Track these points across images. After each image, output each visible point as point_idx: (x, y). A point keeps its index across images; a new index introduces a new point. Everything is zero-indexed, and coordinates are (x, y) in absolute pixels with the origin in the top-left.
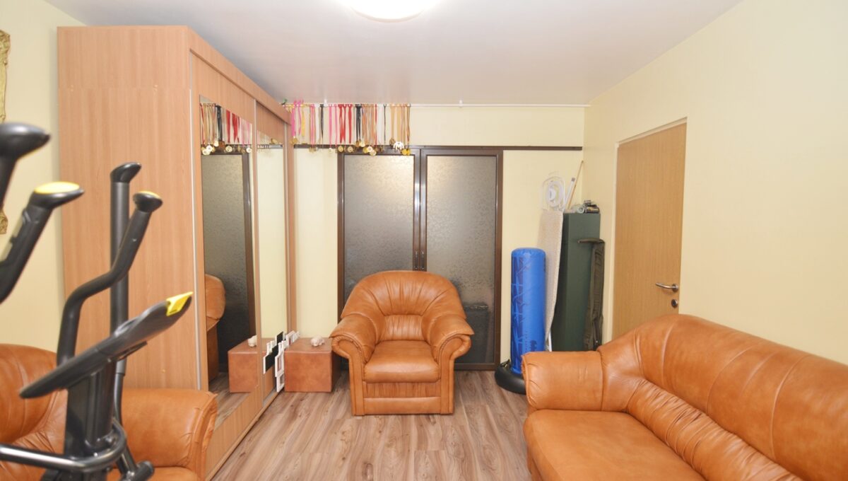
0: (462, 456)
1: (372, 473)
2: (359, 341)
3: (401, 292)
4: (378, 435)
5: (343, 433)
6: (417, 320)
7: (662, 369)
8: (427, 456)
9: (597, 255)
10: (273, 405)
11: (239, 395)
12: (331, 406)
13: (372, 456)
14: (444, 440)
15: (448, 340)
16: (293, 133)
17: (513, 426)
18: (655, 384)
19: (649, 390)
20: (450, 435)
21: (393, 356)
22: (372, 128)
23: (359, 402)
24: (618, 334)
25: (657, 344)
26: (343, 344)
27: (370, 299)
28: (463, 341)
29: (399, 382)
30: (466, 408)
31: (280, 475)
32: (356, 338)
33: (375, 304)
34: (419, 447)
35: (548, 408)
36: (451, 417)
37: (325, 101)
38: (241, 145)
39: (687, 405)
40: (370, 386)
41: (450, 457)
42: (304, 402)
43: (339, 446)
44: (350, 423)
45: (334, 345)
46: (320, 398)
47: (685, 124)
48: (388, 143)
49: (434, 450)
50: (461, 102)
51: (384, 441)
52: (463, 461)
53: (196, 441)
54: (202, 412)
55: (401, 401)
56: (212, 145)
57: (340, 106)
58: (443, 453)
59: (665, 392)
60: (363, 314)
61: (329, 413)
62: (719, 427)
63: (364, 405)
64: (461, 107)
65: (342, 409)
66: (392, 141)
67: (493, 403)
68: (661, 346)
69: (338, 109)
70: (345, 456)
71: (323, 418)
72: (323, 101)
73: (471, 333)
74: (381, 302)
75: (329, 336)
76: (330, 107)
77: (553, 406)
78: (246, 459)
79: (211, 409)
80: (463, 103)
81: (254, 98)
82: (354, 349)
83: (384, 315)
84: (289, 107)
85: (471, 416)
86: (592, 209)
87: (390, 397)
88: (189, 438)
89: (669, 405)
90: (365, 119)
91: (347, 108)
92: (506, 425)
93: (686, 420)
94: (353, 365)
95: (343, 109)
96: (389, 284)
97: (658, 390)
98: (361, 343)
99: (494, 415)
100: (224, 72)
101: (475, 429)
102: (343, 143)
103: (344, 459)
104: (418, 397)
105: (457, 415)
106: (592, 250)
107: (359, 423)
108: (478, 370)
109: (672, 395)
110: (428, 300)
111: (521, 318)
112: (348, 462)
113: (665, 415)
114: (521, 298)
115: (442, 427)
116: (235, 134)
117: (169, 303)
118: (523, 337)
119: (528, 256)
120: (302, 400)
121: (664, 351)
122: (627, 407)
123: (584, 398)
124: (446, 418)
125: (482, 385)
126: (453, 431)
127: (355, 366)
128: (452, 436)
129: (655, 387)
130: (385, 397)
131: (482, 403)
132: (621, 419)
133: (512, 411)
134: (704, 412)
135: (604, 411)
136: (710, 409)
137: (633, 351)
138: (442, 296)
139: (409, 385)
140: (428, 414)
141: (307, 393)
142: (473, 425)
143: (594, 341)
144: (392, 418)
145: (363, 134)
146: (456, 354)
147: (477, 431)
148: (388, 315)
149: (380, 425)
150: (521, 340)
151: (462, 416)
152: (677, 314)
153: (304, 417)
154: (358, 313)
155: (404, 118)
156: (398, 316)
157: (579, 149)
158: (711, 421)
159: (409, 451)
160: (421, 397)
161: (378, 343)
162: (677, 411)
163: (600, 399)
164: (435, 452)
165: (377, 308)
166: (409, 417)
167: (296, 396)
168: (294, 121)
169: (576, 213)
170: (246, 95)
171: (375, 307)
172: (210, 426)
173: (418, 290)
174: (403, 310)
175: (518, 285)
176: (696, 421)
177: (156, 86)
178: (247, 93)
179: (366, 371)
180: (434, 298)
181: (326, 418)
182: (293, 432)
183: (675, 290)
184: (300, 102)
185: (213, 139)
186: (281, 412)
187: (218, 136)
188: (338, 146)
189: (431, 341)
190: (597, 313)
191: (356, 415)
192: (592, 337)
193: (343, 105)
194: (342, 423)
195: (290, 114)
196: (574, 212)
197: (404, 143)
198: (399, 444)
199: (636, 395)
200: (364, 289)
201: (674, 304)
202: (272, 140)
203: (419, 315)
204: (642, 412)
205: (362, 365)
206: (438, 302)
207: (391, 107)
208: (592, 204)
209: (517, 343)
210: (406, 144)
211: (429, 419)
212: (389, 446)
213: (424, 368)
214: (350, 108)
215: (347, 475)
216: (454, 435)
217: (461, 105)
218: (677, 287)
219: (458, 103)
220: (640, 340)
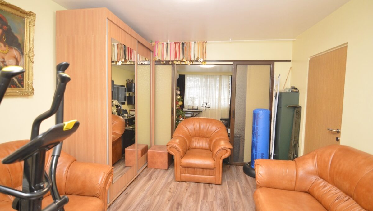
0: (224, 205)
1: (181, 208)
2: (179, 148)
3: (200, 127)
4: (186, 191)
5: (170, 188)
6: (206, 140)
7: (329, 172)
8: (207, 203)
9: (297, 113)
10: (142, 173)
11: (129, 167)
12: (166, 176)
13: (182, 200)
14: (216, 196)
15: (220, 150)
16: (155, 55)
17: (250, 193)
18: (324, 180)
19: (322, 183)
20: (219, 194)
21: (194, 156)
22: (189, 52)
23: (179, 175)
24: (307, 153)
25: (327, 159)
26: (172, 149)
27: (186, 129)
28: (227, 151)
29: (196, 168)
30: (228, 183)
31: (141, 204)
32: (178, 146)
33: (188, 132)
34: (204, 199)
35: (266, 187)
36: (220, 186)
37: (169, 41)
38: (133, 61)
39: (342, 192)
40: (183, 169)
41: (218, 205)
42: (155, 173)
43: (168, 194)
44: (173, 185)
45: (168, 149)
46: (162, 172)
47: (347, 46)
48: (196, 60)
49: (210, 201)
50: (230, 40)
51: (188, 194)
52: (224, 208)
53: (103, 186)
54: (106, 174)
55: (197, 176)
56: (121, 61)
57: (175, 43)
58: (215, 203)
59: (329, 184)
60: (182, 136)
61: (165, 179)
62: (360, 206)
63: (180, 177)
64: (230, 42)
65: (171, 177)
66: (198, 58)
67: (241, 181)
68: (328, 161)
69: (174, 44)
70: (170, 199)
71: (162, 181)
72: (168, 41)
73: (231, 147)
74: (190, 131)
75: (166, 145)
76: (171, 44)
77: (269, 186)
78: (128, 196)
79: (110, 173)
80: (232, 40)
81: (137, 40)
82: (176, 151)
83: (192, 137)
84: (153, 44)
85: (230, 187)
86: (295, 90)
87: (192, 174)
88: (100, 185)
89: (333, 192)
90: (186, 49)
91: (178, 44)
92: (246, 193)
93: (341, 200)
94: (176, 159)
95: (176, 44)
96: (195, 123)
97: (326, 183)
98: (180, 149)
99: (241, 187)
100: (122, 28)
101: (231, 192)
102: (176, 60)
103: (169, 200)
104: (205, 175)
105: (223, 185)
106: (294, 111)
107: (178, 184)
108: (235, 165)
109: (334, 187)
110: (211, 131)
111: (257, 142)
112: (171, 202)
113: (329, 197)
114: (257, 133)
115: (215, 190)
116: (131, 56)
117: (64, 125)
118: (258, 151)
119: (261, 112)
120: (154, 172)
121: (330, 163)
122: (308, 190)
123: (285, 184)
124: (218, 186)
125: (236, 172)
126: (220, 193)
127: (177, 159)
128: (220, 195)
129: (325, 181)
130: (190, 174)
131: (236, 181)
132: (305, 196)
133: (250, 186)
134: (351, 197)
135: (296, 191)
136: (355, 196)
137: (313, 162)
138: (218, 130)
139: (201, 170)
140: (210, 184)
141: (157, 169)
142: (231, 191)
143: (294, 156)
144: (193, 184)
145: (185, 55)
146: (224, 157)
147: (232, 194)
148: (194, 137)
149: (187, 187)
150: (256, 153)
151: (225, 186)
152: (339, 145)
153: (154, 180)
154: (180, 135)
155: (204, 48)
156: (198, 138)
157: (290, 61)
158: (355, 203)
159: (199, 200)
160: (206, 175)
161: (189, 149)
162: (336, 195)
163: (294, 185)
164: (211, 202)
165: (189, 134)
166: (200, 184)
167: (152, 170)
168: (155, 50)
169: (287, 93)
170: (133, 38)
171: (188, 133)
172: (110, 180)
173: (208, 126)
174: (201, 135)
175: (255, 126)
176: (347, 202)
177: (93, 34)
178: (133, 37)
179: (182, 162)
180: (214, 131)
181: (163, 181)
182: (149, 186)
183: (338, 132)
184: (158, 42)
185: (122, 59)
186: (145, 176)
187: (124, 57)
188: (174, 61)
189: (212, 150)
190: (296, 142)
191: (177, 181)
192: (293, 153)
193: (176, 43)
194: (170, 184)
195: (154, 47)
196: (285, 92)
197: (203, 59)
198: (195, 196)
199: (314, 184)
200: (183, 125)
201: (338, 140)
202: (146, 58)
203: (208, 138)
204: (316, 194)
205: (180, 159)
206: (216, 133)
207: (198, 43)
208: (295, 88)
209: (254, 154)
210: (204, 60)
211: (210, 186)
212: (190, 197)
213: (208, 162)
214: (179, 44)
215: (170, 208)
216: (221, 194)
217: (230, 41)
218: (339, 131)
219: (229, 40)
220: (317, 156)
